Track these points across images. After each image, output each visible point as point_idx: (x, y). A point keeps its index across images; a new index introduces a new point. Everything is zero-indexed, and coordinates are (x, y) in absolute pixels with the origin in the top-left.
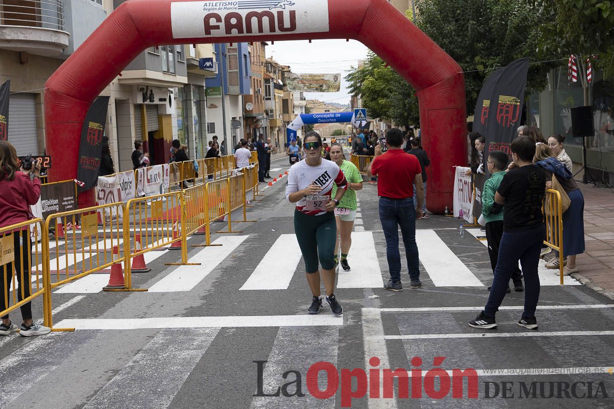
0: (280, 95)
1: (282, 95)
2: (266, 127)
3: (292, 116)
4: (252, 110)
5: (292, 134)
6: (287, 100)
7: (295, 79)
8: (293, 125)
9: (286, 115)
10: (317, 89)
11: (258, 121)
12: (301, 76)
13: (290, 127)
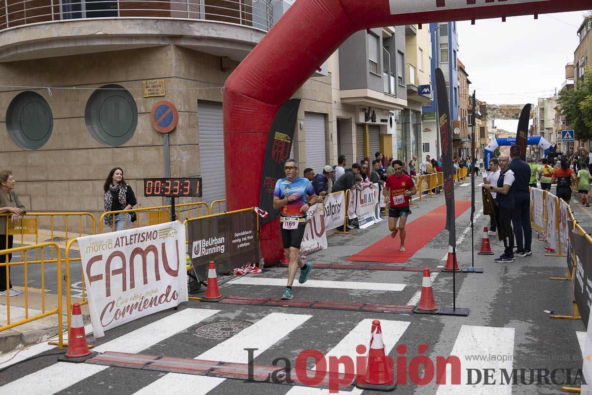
0: (479, 123)
1: (481, 124)
2: (468, 148)
3: (488, 140)
4: (459, 134)
5: (489, 154)
6: (484, 127)
7: (494, 109)
8: (489, 147)
9: (483, 139)
10: (513, 117)
11: (463, 142)
12: (500, 106)
13: (487, 148)
